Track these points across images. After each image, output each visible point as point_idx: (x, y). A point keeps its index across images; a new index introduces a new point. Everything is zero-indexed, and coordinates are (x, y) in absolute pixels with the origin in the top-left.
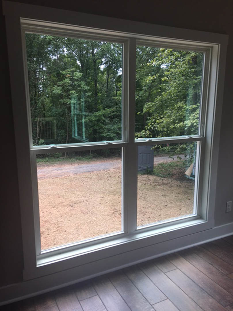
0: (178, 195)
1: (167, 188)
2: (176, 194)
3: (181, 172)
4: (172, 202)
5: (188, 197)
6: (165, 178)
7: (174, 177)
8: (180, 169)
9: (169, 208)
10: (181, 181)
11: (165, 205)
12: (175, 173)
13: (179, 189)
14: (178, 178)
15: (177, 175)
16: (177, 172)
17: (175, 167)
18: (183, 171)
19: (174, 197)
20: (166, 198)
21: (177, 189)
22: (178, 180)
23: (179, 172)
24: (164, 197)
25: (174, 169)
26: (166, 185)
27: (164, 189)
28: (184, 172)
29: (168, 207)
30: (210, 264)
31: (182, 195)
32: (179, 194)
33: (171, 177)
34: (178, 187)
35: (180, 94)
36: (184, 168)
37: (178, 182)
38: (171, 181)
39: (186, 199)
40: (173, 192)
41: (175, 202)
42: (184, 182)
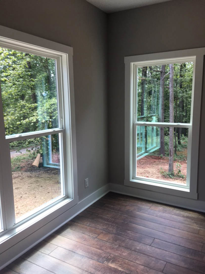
0: (30, 185)
1: (18, 181)
2: (29, 184)
3: (29, 164)
4: (26, 192)
5: (40, 185)
6: (15, 172)
7: (23, 170)
8: (28, 162)
9: (25, 198)
10: (31, 172)
11: (20, 197)
12: (23, 165)
13: (30, 179)
14: (28, 170)
15: (26, 167)
16: (25, 164)
17: (22, 161)
18: (31, 162)
19: (27, 188)
20: (20, 190)
21: (29, 180)
22: (27, 172)
23: (28, 164)
24: (18, 190)
25: (22, 162)
26: (18, 178)
27: (16, 182)
28: (32, 164)
29: (23, 198)
30: (82, 233)
31: (33, 184)
32: (31, 183)
33: (21, 170)
34: (29, 178)
35: (20, 94)
36: (30, 160)
37: (28, 174)
38: (22, 174)
39: (38, 187)
40: (25, 184)
41: (29, 192)
42: (33, 172)
